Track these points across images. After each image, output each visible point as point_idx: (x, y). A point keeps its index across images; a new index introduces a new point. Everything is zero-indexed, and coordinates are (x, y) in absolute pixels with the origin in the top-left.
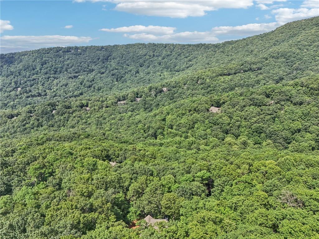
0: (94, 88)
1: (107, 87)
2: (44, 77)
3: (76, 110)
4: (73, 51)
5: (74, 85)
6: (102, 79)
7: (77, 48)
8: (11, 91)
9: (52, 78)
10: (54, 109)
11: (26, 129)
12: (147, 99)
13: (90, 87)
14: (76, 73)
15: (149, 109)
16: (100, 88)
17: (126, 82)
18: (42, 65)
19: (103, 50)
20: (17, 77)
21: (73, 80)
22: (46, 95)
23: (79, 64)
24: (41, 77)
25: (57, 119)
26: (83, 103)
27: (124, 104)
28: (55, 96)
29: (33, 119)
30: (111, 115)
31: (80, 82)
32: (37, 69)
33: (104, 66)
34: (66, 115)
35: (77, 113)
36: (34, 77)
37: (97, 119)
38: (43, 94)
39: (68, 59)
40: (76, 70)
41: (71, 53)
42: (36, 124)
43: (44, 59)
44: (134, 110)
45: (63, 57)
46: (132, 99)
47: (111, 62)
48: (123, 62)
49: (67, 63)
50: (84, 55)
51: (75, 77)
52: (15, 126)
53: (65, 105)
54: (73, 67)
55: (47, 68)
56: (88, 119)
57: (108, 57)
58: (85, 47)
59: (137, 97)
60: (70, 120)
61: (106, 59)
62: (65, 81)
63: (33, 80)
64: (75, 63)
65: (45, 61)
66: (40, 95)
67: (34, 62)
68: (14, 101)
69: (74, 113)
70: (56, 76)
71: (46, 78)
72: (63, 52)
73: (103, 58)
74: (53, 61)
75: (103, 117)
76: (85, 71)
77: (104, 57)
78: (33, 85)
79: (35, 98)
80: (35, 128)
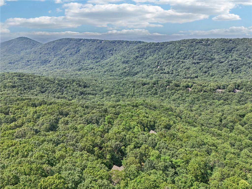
0: (209, 74)
1: (219, 75)
2: (176, 60)
3: (181, 89)
4: (204, 42)
5: (194, 69)
6: (218, 67)
7: (208, 40)
8: (153, 68)
9: (181, 62)
10: (168, 85)
11: (147, 94)
12: (246, 92)
13: (206, 72)
14: (200, 60)
15: (243, 102)
16: (213, 75)
17: (241, 73)
18: (178, 52)
19: (231, 42)
20: (161, 59)
21: (195, 65)
22: (172, 73)
23: (204, 53)
24: (174, 61)
25: (167, 92)
26: (188, 85)
27: (222, 92)
28: (178, 75)
29: (154, 88)
30: (205, 99)
31: (200, 67)
32: (174, 55)
33: (226, 57)
34: (173, 91)
35: (181, 91)
36: (170, 60)
37: (193, 99)
38: (170, 73)
39: (197, 49)
40: (200, 58)
41: (201, 44)
42: (154, 92)
43: (181, 47)
44: (227, 99)
45: (194, 47)
46: (231, 89)
47: (233, 53)
48: (245, 54)
49: (195, 51)
50: (212, 46)
51: (198, 63)
52: (144, 91)
53: (176, 84)
54: (199, 55)
55: (181, 54)
56: (187, 98)
57: (233, 49)
58: (214, 40)
59: (238, 89)
60: (174, 95)
61: (230, 51)
62: (189, 66)
63: (168, 62)
64: (202, 52)
65: (181, 49)
66: (168, 73)
67: (174, 49)
68: (153, 74)
69: (179, 91)
70: (184, 61)
71: (177, 62)
72: (196, 43)
73: (227, 49)
74: (186, 50)
75: (198, 99)
76: (207, 59)
77: (229, 48)
78: (167, 66)
79: (165, 75)
80: (152, 95)
